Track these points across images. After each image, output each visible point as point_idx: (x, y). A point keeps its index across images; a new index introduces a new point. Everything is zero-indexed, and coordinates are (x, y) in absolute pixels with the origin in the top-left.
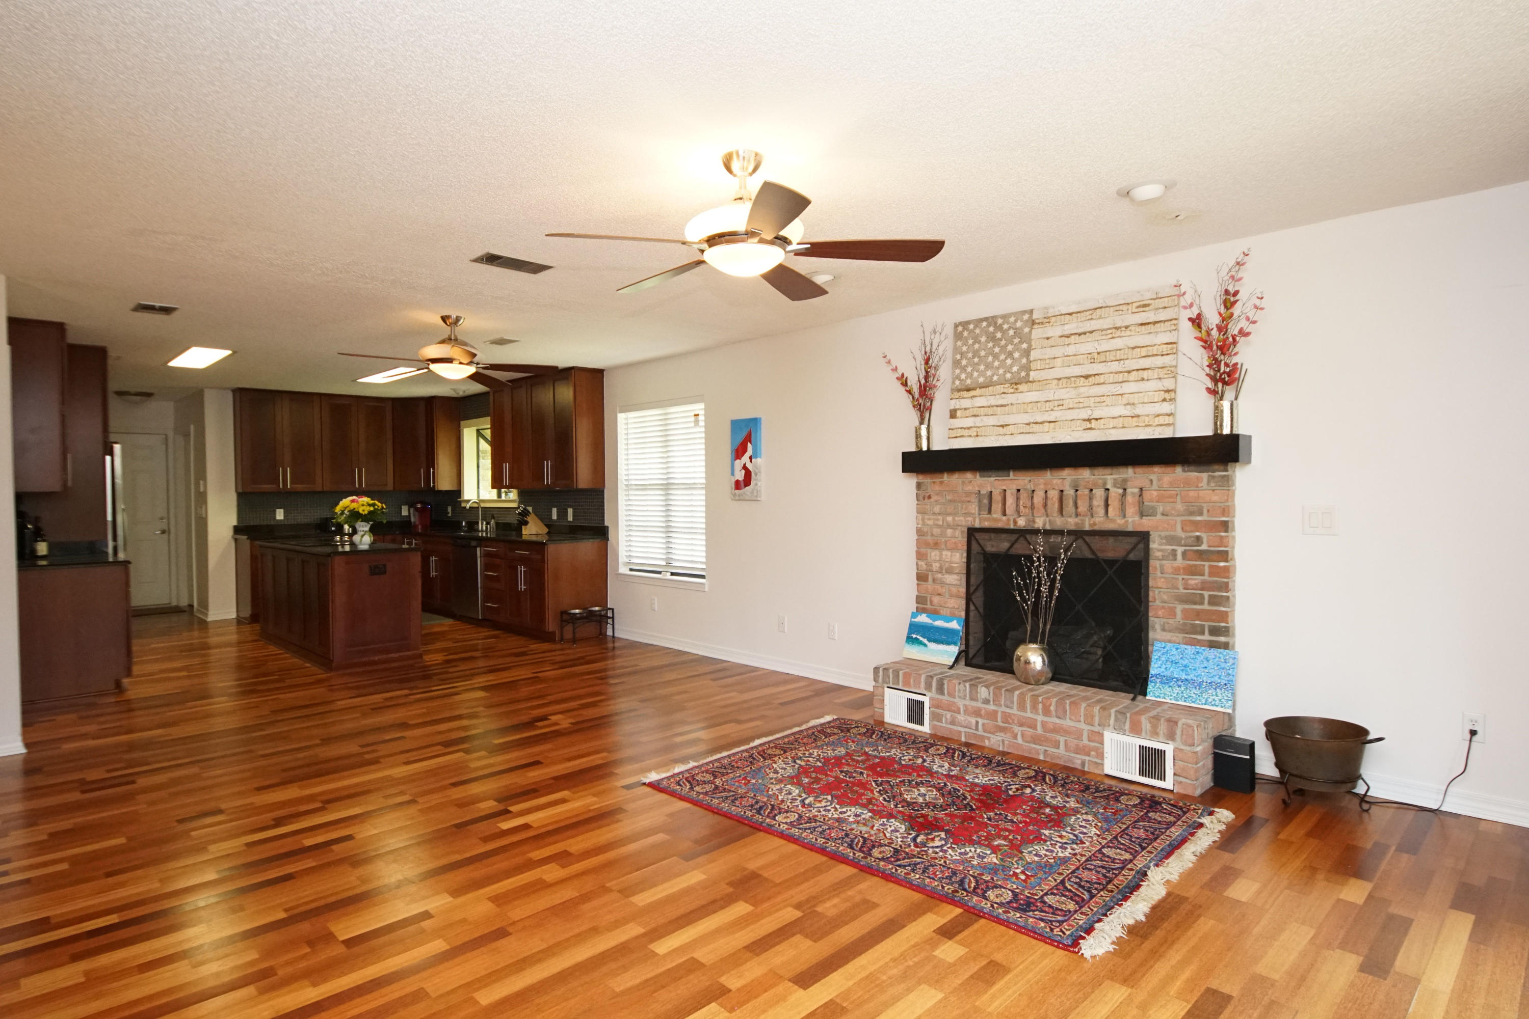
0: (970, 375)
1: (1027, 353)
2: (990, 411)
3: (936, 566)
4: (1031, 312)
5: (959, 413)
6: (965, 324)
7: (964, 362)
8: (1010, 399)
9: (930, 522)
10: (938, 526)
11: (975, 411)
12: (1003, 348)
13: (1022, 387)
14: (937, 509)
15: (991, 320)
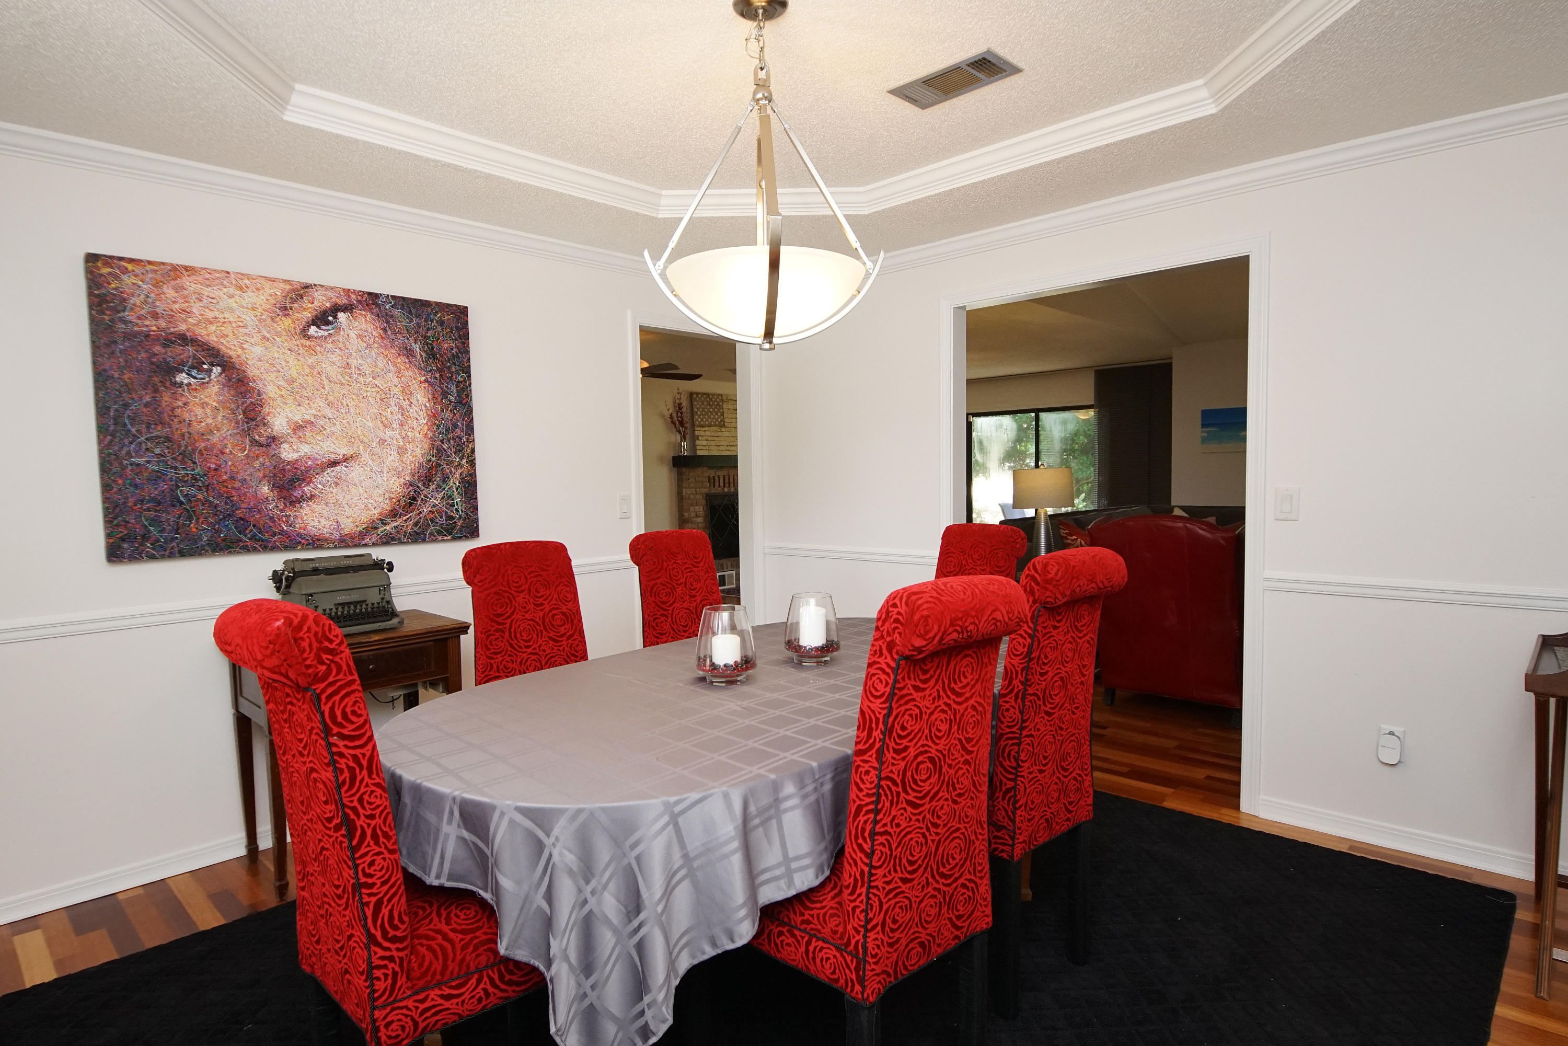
0: (702, 420)
1: (722, 414)
2: (712, 438)
3: (693, 515)
4: (722, 395)
5: (700, 438)
6: (697, 394)
7: (699, 413)
8: (720, 434)
9: (689, 492)
10: (693, 494)
11: (706, 438)
12: (714, 409)
13: (723, 429)
14: (692, 485)
15: (708, 395)
